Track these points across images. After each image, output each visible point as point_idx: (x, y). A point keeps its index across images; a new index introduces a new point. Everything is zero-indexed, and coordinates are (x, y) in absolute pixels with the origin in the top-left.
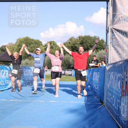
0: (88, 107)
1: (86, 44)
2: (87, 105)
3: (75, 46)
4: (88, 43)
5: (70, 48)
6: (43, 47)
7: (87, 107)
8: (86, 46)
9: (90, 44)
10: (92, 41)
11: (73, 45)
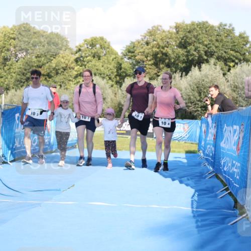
0: (202, 221)
1: (194, 45)
2: (199, 216)
3: (164, 51)
4: (202, 43)
5: (149, 58)
6: (72, 54)
7: (200, 219)
8: (195, 53)
9: (206, 46)
10: (214, 39)
11: (158, 48)
